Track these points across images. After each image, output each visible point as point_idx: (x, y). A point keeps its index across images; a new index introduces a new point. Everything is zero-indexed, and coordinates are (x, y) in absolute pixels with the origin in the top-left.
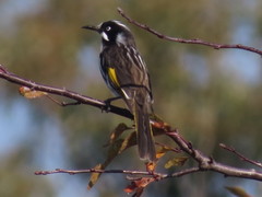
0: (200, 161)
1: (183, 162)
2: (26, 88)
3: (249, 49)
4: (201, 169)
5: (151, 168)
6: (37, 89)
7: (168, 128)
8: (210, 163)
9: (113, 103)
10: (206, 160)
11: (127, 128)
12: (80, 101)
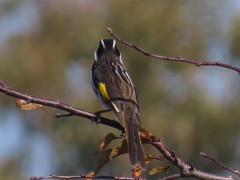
0: (181, 168)
1: (166, 169)
2: (22, 101)
3: (227, 67)
4: (183, 176)
5: (137, 174)
6: (32, 101)
7: (153, 138)
8: (191, 170)
9: (102, 115)
10: (187, 167)
11: (115, 138)
12: (73, 113)
